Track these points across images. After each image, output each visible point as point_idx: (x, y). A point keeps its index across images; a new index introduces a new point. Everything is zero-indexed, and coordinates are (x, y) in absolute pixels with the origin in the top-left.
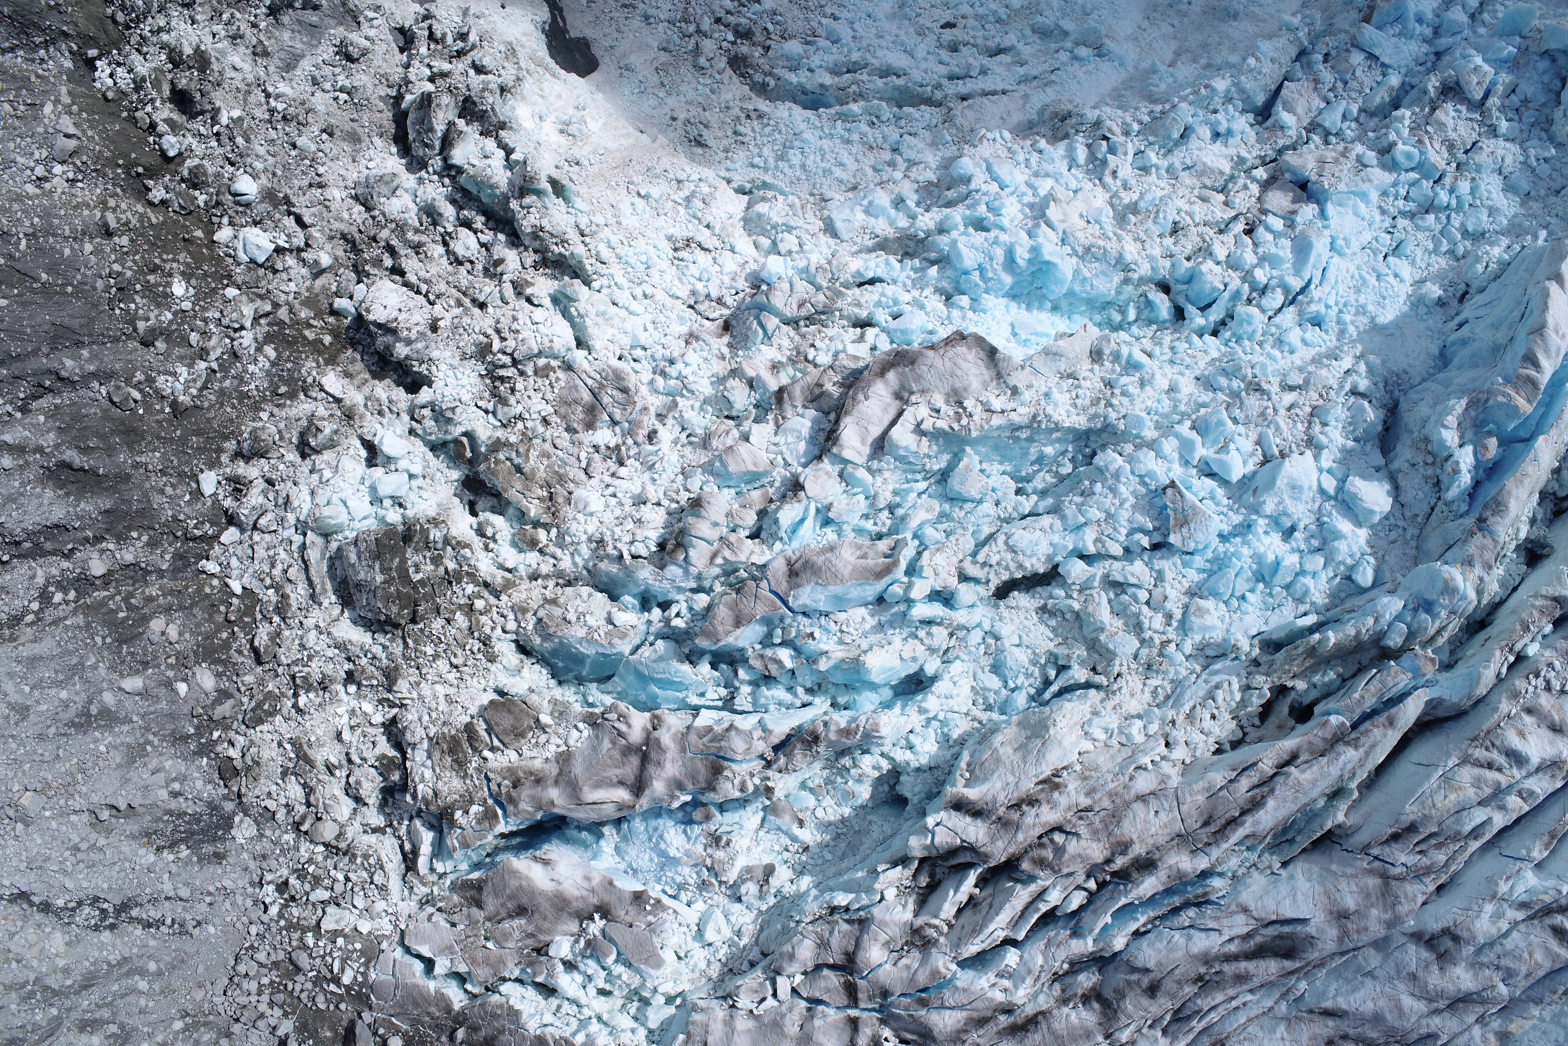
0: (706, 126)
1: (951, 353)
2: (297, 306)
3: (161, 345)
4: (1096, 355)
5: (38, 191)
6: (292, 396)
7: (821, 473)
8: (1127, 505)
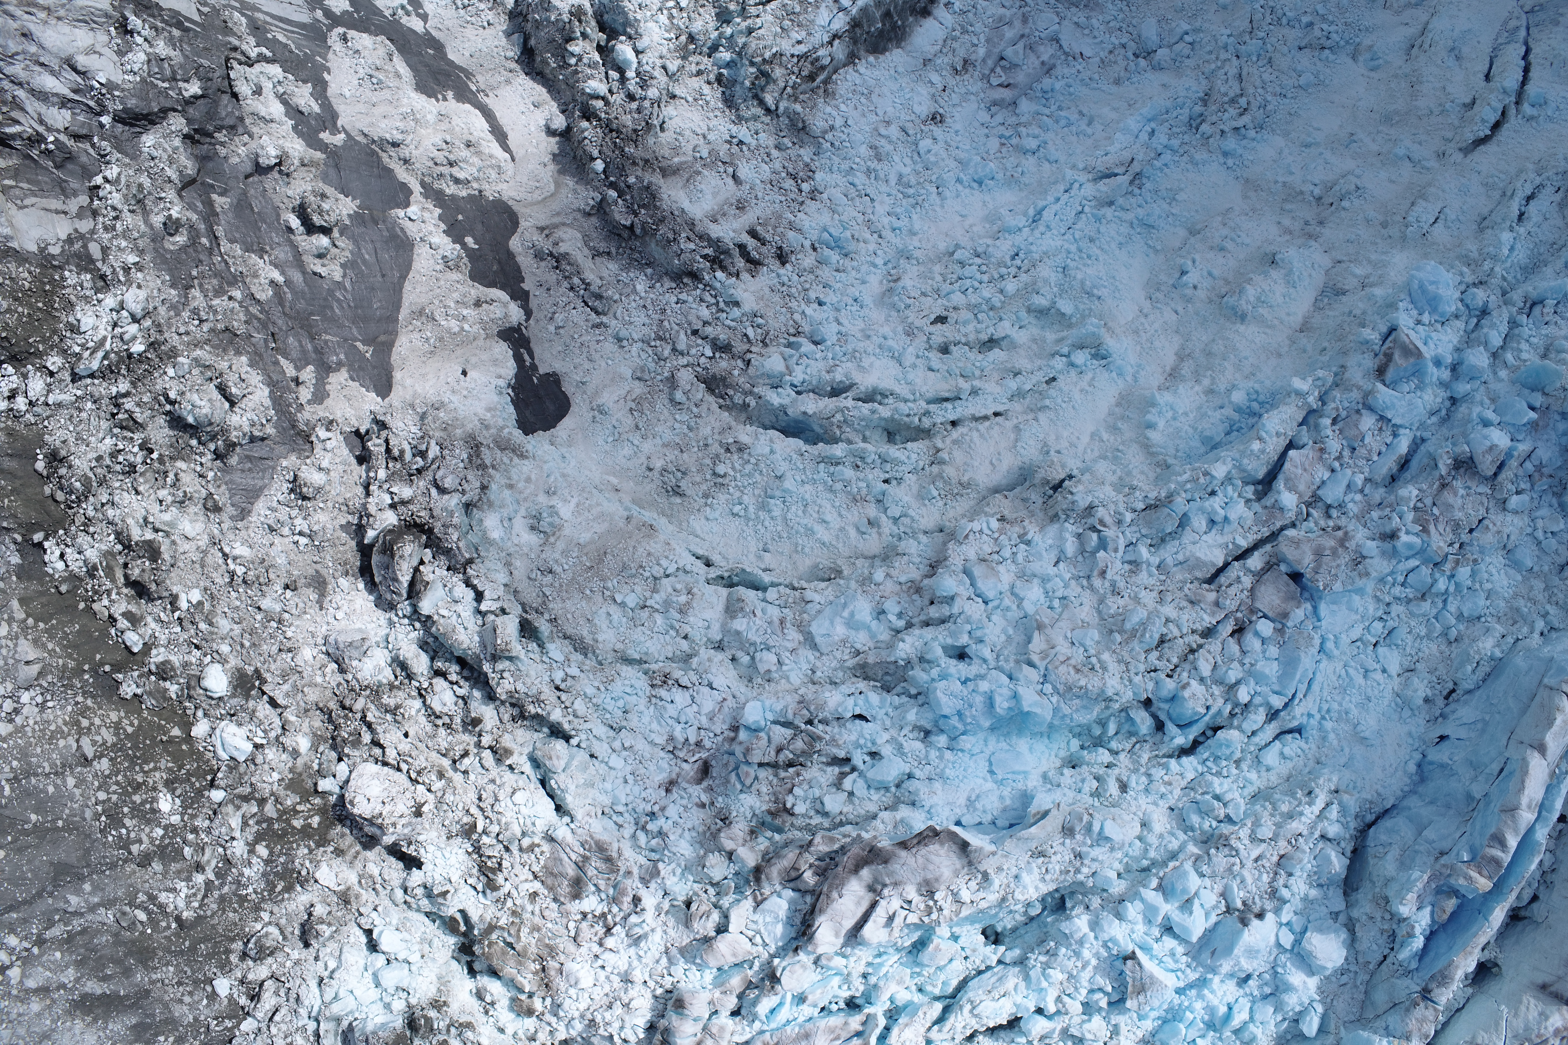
0: (684, 473)
1: (923, 851)
2: (282, 793)
3: (157, 866)
4: (1068, 831)
5: (10, 728)
6: (289, 889)
7: (797, 967)
8: (1090, 968)
